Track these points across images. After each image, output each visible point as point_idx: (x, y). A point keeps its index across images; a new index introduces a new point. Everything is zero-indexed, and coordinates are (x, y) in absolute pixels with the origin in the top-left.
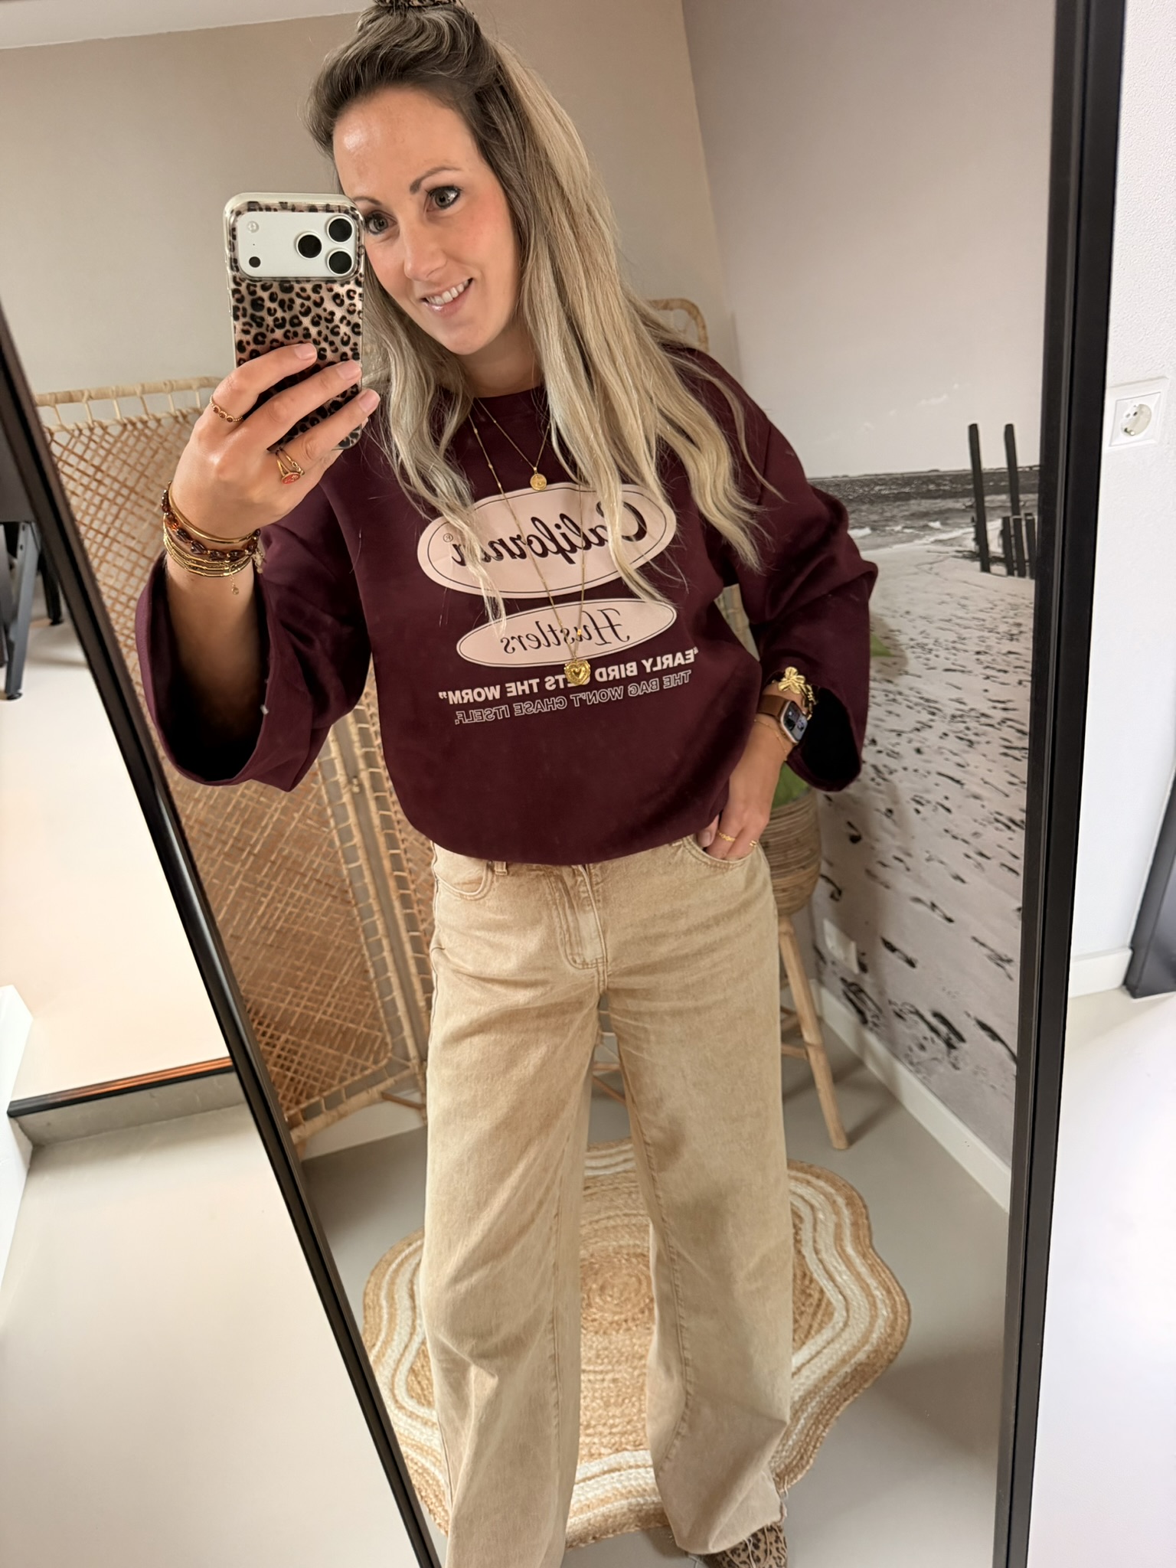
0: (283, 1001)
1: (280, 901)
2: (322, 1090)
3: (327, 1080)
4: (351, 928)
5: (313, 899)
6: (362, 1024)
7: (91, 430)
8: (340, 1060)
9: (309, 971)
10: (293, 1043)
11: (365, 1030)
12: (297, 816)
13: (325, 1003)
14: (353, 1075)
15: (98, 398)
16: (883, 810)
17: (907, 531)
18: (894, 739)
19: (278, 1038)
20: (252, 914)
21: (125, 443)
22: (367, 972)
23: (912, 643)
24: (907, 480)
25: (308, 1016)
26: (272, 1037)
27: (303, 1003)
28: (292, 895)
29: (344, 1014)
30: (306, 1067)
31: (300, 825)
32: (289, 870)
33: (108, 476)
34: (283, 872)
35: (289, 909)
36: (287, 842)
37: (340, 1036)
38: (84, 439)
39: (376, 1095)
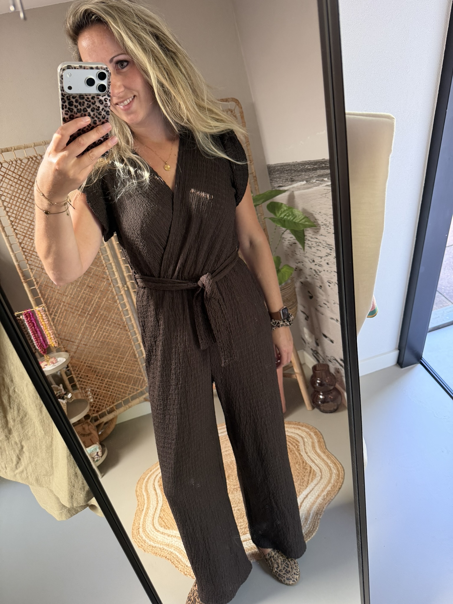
0: (105, 367)
1: (101, 331)
2: (122, 398)
3: (124, 394)
4: (128, 340)
5: (113, 329)
6: (135, 374)
7: (16, 161)
8: (128, 387)
9: (114, 356)
10: (110, 382)
11: (136, 376)
12: (104, 299)
13: (121, 367)
14: (133, 392)
15: (17, 149)
16: (319, 286)
17: (317, 182)
18: (320, 260)
19: (104, 381)
20: (91, 336)
21: (29, 166)
22: (135, 355)
23: (322, 224)
24: (316, 163)
25: (115, 372)
26: (102, 380)
27: (113, 367)
28: (105, 329)
29: (128, 371)
30: (115, 390)
31: (106, 303)
32: (103, 319)
33: (24, 178)
34: (101, 320)
35: (104, 334)
36: (101, 310)
37: (127, 379)
38: (14, 165)
39: (142, 399)
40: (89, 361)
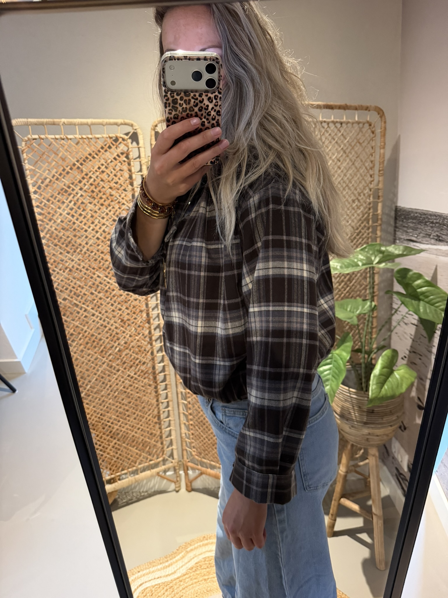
0: (117, 425)
1: (122, 378)
2: (128, 468)
3: (132, 463)
5: (139, 378)
6: (153, 440)
8: (140, 456)
9: (132, 412)
10: (119, 445)
11: (154, 443)
13: (137, 428)
14: (146, 462)
19: (112, 442)
25: (127, 433)
26: (108, 441)
27: (127, 426)
30: (123, 456)
35: (126, 382)
37: (142, 444)
39: (155, 474)
40: (98, 414)
